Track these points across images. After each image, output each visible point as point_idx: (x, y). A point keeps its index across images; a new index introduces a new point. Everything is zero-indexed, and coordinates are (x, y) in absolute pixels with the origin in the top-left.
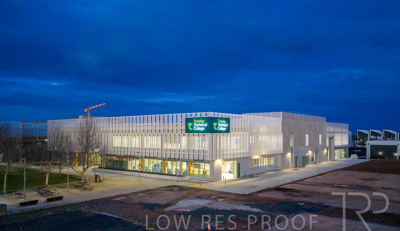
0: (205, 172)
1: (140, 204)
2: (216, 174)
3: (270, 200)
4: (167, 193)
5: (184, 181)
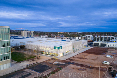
3: (67, 62)
4: (52, 60)
5: (54, 57)
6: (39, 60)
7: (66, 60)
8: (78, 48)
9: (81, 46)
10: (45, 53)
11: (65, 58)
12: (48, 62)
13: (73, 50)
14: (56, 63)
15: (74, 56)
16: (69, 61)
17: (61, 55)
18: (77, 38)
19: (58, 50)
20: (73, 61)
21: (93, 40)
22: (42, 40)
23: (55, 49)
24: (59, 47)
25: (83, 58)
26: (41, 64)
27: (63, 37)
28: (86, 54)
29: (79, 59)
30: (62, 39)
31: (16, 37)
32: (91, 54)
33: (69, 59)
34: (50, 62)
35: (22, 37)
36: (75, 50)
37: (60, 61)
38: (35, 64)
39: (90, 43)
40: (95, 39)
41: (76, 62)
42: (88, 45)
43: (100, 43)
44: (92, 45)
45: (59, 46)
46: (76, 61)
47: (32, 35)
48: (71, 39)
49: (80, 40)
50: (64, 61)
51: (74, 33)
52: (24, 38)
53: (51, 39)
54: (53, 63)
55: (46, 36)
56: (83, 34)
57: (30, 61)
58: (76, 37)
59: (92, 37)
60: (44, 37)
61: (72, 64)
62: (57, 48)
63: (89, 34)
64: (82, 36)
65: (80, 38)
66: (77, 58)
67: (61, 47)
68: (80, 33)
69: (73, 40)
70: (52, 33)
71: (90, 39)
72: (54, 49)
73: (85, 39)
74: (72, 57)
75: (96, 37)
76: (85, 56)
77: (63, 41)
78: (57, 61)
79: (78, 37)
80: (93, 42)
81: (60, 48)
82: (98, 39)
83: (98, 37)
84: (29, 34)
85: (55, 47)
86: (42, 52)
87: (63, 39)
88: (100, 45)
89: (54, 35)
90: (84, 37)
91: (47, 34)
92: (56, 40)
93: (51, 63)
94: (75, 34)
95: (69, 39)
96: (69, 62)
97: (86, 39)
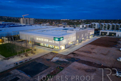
0: (58, 48)
1: (46, 59)
2: (60, 49)
3: (70, 57)
4: (51, 55)
5: (53, 50)
6: (34, 55)
8: (83, 38)
9: (87, 36)
10: (43, 45)
11: (68, 52)
12: (45, 57)
13: (77, 40)
14: (55, 59)
15: (78, 49)
16: (72, 56)
17: (63, 48)
18: (81, 26)
19: (58, 42)
20: (77, 56)
21: (99, 28)
22: (40, 28)
23: (54, 40)
24: (60, 38)
25: (90, 53)
26: (36, 61)
27: (66, 25)
28: (93, 46)
29: (86, 54)
30: (64, 27)
31: (12, 25)
32: (99, 46)
33: (73, 53)
34: (48, 58)
35: (20, 25)
36: (80, 41)
37: (61, 56)
38: (27, 61)
39: (97, 32)
40: (102, 27)
41: (82, 58)
42: (95, 33)
43: (108, 32)
44: (99, 34)
45: (59, 37)
46: (82, 56)
47: (32, 22)
48: (75, 28)
49: (85, 28)
50: (66, 57)
51: (78, 20)
52: (21, 26)
53: (52, 27)
54: (51, 59)
55: (48, 24)
56: (87, 22)
57: (22, 57)
58: (80, 24)
59: (98, 25)
60: (45, 24)
61: (76, 61)
62: (57, 39)
63: (94, 21)
64: (86, 24)
65: (85, 26)
66: (83, 51)
67: (63, 37)
68: (84, 21)
69: (77, 29)
70: (54, 20)
71: (96, 26)
72: (53, 41)
73: (90, 27)
74: (76, 50)
75: (102, 25)
76: (92, 49)
77: (65, 30)
78: (57, 57)
79: (82, 25)
80: (101, 31)
81: (62, 39)
82: (105, 27)
83: (105, 25)
84: (28, 21)
85: (54, 38)
86: (38, 44)
87: (66, 28)
88: (108, 34)
89: (56, 23)
90: (89, 24)
91: (48, 22)
92: (57, 29)
93: (48, 60)
94: (79, 21)
95: (73, 28)
96: (72, 58)
97: (92, 27)
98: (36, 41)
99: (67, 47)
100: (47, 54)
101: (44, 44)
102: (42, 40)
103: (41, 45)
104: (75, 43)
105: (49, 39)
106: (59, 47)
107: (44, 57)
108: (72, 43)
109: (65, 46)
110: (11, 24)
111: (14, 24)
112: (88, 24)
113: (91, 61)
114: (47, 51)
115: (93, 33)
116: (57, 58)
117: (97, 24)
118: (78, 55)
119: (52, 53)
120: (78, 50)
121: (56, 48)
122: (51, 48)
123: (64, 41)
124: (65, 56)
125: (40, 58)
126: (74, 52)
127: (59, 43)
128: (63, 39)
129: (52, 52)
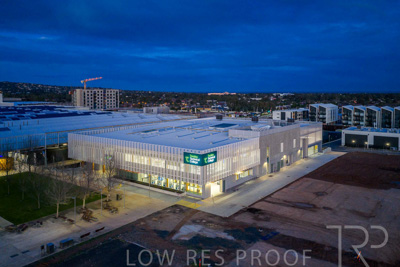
0: (198, 191)
1: (155, 231)
2: (207, 192)
3: (243, 225)
4: (172, 216)
5: (183, 197)
6: (115, 216)
7: (236, 218)
8: (285, 157)
9: (298, 148)
10: (145, 181)
11: (233, 206)
12: (154, 225)
13: (266, 164)
14: (188, 231)
15: (269, 196)
16: (247, 219)
17: (215, 189)
18: (276, 115)
19: (199, 168)
20: (267, 220)
21: (339, 122)
22: (140, 121)
23: (185, 162)
24: (206, 155)
25: (312, 208)
26: (120, 238)
27: (225, 110)
28: (321, 185)
29: (296, 213)
30: (219, 117)
31: (45, 112)
32: (344, 183)
33: (251, 210)
34: (162, 227)
35: (71, 110)
36: (276, 165)
37: (208, 219)
38: (89, 237)
39: (331, 136)
40: (347, 119)
42: (325, 140)
43: (371, 135)
44: (340, 143)
45: (203, 152)
46: (285, 219)
47: (112, 102)
48: (255, 120)
49: (291, 121)
50: (227, 223)
51: (266, 96)
52: (75, 114)
53: (177, 117)
54: (174, 232)
55: (164, 106)
56: (295, 100)
57: (72, 222)
58: (274, 109)
59: (333, 112)
60: (155, 109)
61: (265, 239)
62: (195, 160)
63: (318, 98)
64: (292, 107)
65: (288, 114)
66: (286, 203)
67: (215, 153)
68: (285, 97)
69: (264, 125)
70: (185, 96)
71: (326, 116)
72: (182, 165)
73: (307, 116)
74: (262, 200)
75: (348, 112)
76: (318, 194)
77: (223, 129)
78: (194, 222)
79: (279, 112)
80: (345, 132)
81: (211, 158)
82: (358, 118)
83: (356, 110)
84: (99, 100)
85: (186, 154)
86: (131, 178)
87: (226, 120)
88: (370, 142)
89: (192, 103)
90: (303, 109)
91: (166, 101)
92: (197, 123)
93: (164, 235)
94: (268, 99)
95: (249, 120)
96: (250, 228)
97: (313, 119)
98: (124, 167)
99: (230, 186)
100: (159, 213)
101: (149, 177)
102: (144, 161)
103: (139, 180)
104: (257, 174)
105: (168, 160)
106: (204, 188)
107: (150, 222)
108: (246, 174)
109: (224, 182)
110: (43, 108)
111: (52, 109)
112: (299, 106)
113: (318, 240)
114: (161, 202)
115: (319, 138)
116: (195, 229)
117: (329, 107)
118: (269, 216)
119: (176, 209)
120: (268, 199)
121: (192, 189)
122: (173, 191)
123: (220, 167)
124: (225, 219)
125: (133, 227)
126: (256, 206)
127: (203, 172)
128: (215, 160)
129: (176, 206)
